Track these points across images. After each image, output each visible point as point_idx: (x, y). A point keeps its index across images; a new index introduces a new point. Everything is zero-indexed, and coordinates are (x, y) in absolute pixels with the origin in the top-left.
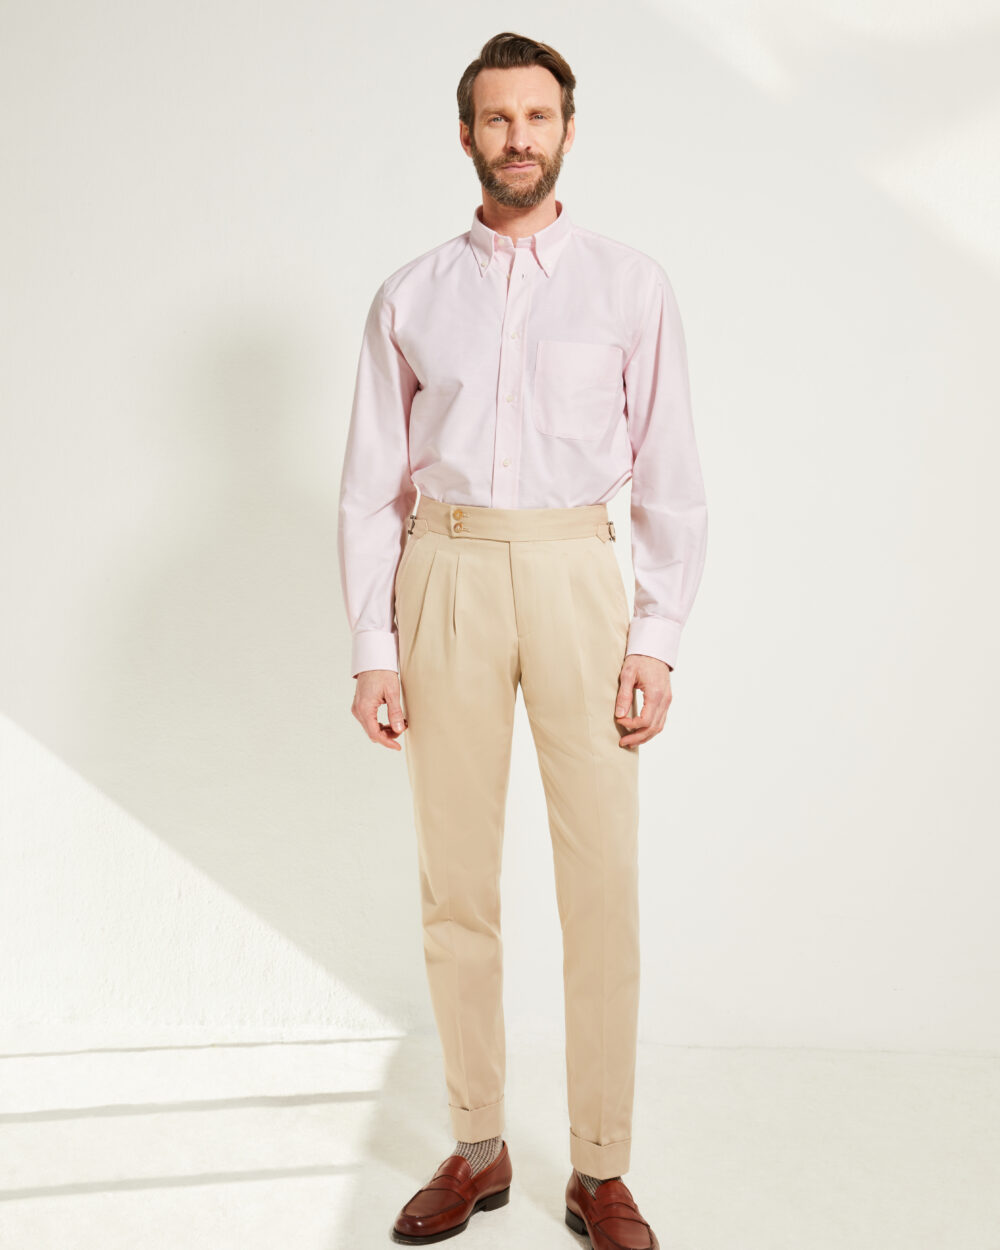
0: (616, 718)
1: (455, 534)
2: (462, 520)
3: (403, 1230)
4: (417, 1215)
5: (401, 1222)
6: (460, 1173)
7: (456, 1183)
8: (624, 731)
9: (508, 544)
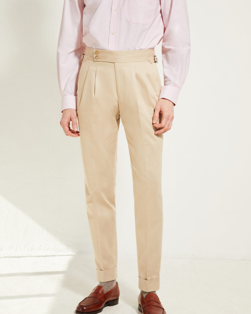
0: (153, 124)
1: (95, 60)
2: (98, 55)
3: (79, 311)
4: (84, 305)
5: (78, 308)
6: (100, 292)
7: (99, 295)
8: (156, 129)
9: (114, 64)
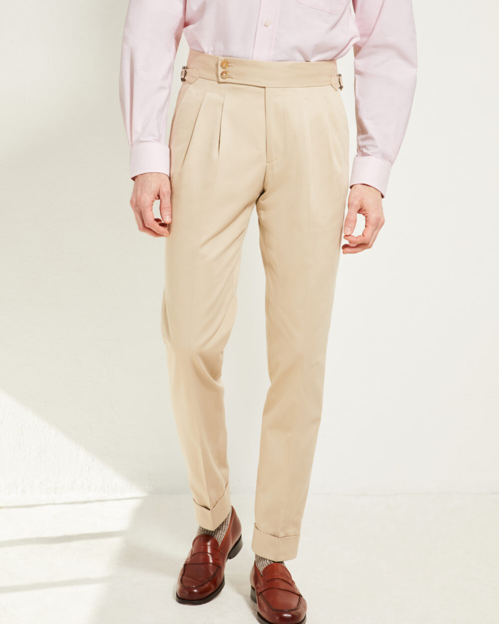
9: (264, 89)
